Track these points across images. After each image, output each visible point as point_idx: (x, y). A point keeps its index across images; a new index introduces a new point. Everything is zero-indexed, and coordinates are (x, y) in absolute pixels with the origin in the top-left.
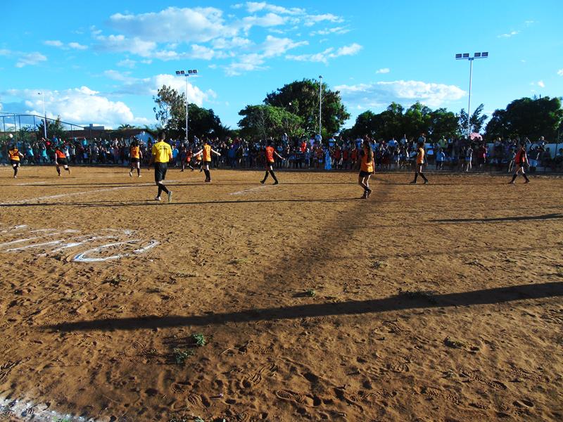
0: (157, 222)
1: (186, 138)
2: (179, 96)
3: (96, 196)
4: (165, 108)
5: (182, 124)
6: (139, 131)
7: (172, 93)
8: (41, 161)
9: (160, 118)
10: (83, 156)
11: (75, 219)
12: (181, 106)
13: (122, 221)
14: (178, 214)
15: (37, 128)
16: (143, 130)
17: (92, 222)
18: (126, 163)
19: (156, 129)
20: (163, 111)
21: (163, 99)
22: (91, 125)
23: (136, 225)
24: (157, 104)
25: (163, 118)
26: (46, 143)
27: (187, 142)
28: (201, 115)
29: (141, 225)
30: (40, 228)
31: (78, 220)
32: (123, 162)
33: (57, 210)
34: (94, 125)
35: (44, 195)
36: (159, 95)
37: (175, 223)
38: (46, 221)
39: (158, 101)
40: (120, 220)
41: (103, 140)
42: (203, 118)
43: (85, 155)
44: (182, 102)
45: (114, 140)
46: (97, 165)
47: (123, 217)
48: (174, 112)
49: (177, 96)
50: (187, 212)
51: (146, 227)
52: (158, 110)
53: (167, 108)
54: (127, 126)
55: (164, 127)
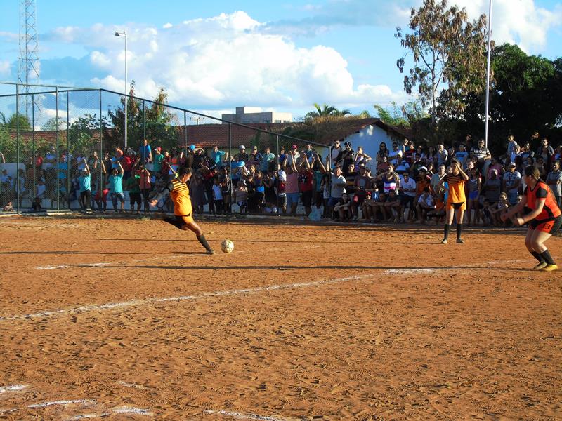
0: (366, 397)
1: (484, 143)
2: (469, 27)
3: (217, 307)
4: (430, 61)
5: (475, 103)
6: (357, 124)
7: (451, 18)
8: (110, 204)
9: (415, 89)
10: (211, 193)
11: (148, 375)
12: (475, 52)
13: (270, 387)
14: (430, 376)
15: (109, 120)
16: (369, 121)
17: (189, 385)
18: (317, 212)
19: (405, 120)
20: (424, 68)
21: (423, 37)
22: (240, 110)
23: (305, 403)
24: (408, 50)
25: (422, 89)
26: (123, 159)
27: (484, 154)
28: (533, 74)
29: (318, 405)
30: (57, 397)
31: (155, 379)
32: (309, 211)
33: (113, 344)
34: (248, 110)
35: (93, 301)
36: (413, 26)
37: (415, 403)
38: (76, 377)
39: (410, 42)
40: (263, 386)
41: (262, 151)
42: (538, 84)
43: (217, 190)
44: (478, 42)
45: (289, 149)
46: (240, 219)
47: (276, 376)
48: (454, 71)
49: (464, 25)
50: (459, 370)
51: (329, 413)
52: (410, 64)
53: (434, 59)
54: (328, 110)
55: (425, 112)
